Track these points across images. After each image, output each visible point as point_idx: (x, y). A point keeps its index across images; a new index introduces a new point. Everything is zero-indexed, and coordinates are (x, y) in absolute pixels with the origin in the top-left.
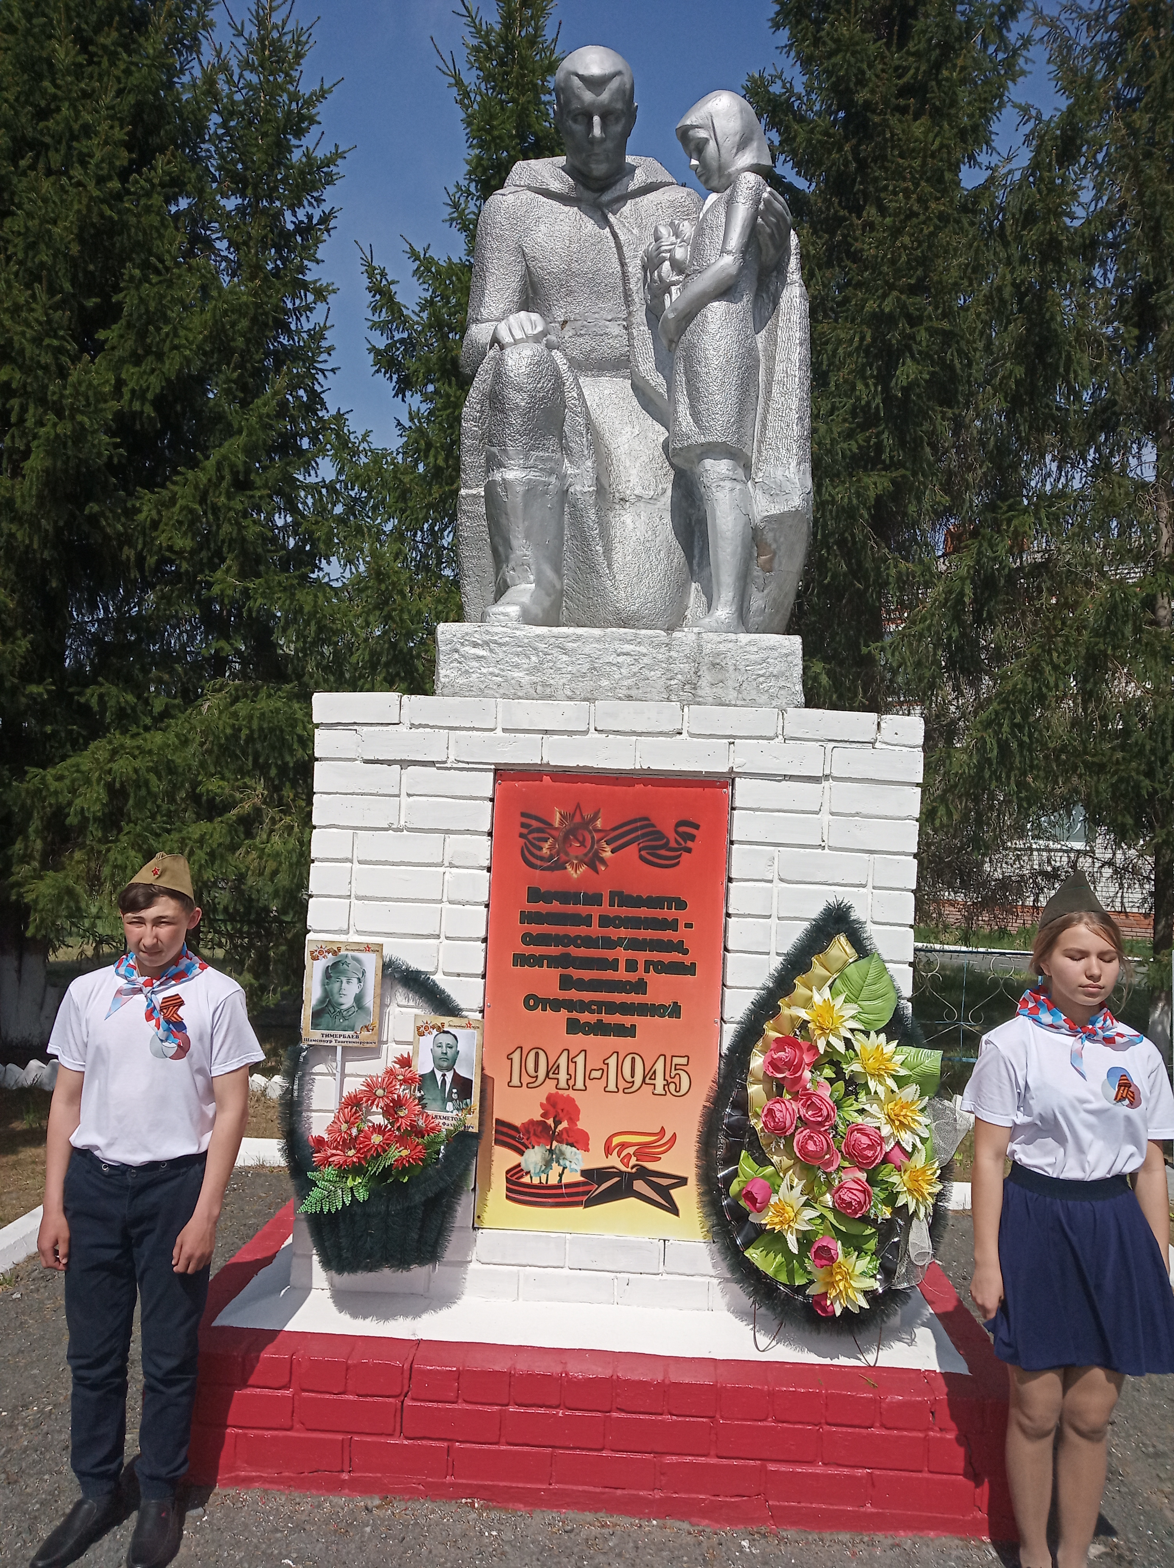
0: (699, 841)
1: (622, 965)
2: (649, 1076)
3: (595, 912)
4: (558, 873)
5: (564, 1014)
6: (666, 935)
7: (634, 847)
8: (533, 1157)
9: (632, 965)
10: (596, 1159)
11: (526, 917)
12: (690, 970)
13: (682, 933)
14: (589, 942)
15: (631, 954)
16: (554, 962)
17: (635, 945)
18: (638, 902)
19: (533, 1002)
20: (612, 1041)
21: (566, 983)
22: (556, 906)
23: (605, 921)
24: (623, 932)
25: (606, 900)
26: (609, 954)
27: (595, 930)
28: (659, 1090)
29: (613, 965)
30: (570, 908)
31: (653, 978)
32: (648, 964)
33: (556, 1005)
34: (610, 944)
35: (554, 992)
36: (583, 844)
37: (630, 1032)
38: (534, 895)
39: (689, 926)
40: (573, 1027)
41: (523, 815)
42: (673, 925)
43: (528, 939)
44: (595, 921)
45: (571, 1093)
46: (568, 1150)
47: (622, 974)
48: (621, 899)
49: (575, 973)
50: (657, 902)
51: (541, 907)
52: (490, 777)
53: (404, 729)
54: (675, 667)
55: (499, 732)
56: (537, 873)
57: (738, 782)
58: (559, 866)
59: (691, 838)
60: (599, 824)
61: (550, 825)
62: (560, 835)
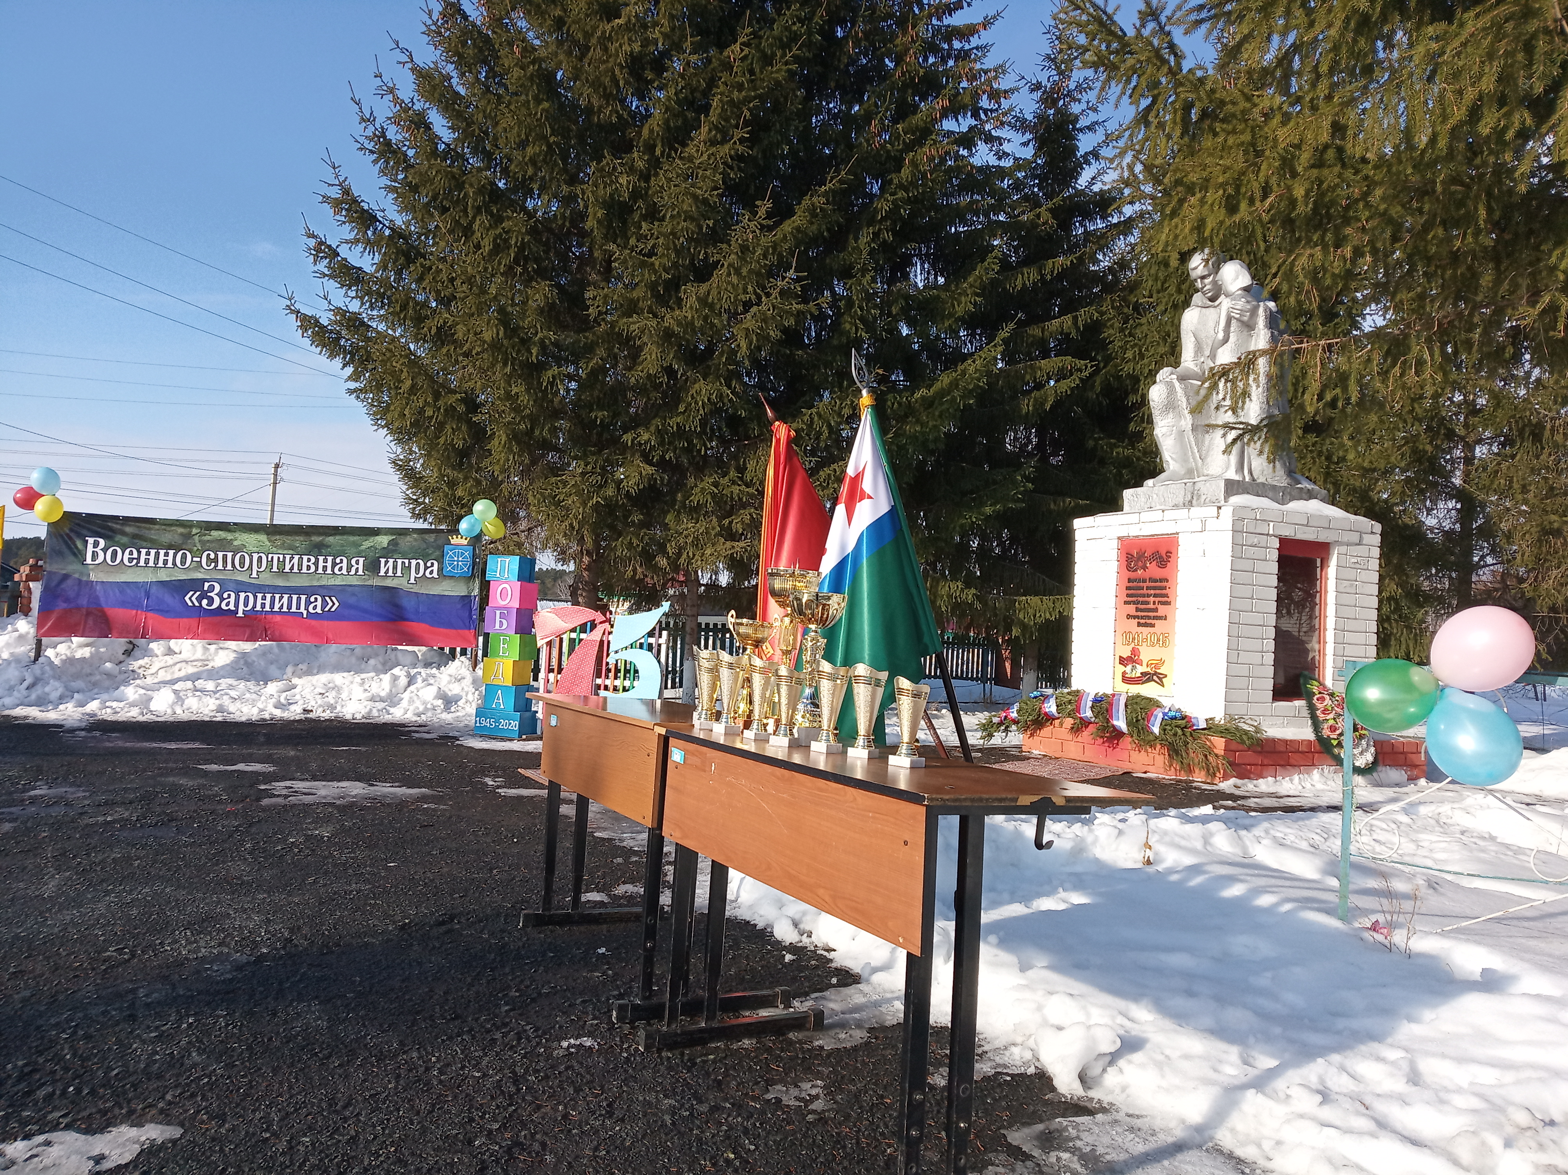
1: (1152, 603)
2: (1158, 640)
3: (1145, 585)
4: (1135, 573)
5: (1136, 620)
6: (1164, 592)
7: (1155, 562)
9: (1154, 603)
10: (1145, 668)
11: (1127, 588)
12: (1169, 603)
13: (1167, 591)
14: (1143, 596)
15: (1154, 599)
16: (1134, 603)
17: (1155, 596)
18: (1156, 581)
19: (1129, 617)
20: (1149, 629)
21: (1137, 610)
22: (1135, 584)
23: (1147, 588)
24: (1152, 592)
25: (1148, 581)
26: (1148, 599)
27: (1145, 591)
28: (1161, 645)
29: (1148, 603)
30: (1139, 584)
31: (1160, 607)
32: (1159, 602)
33: (1135, 617)
34: (1149, 596)
35: (1134, 613)
36: (1142, 562)
37: (1154, 626)
38: (1129, 580)
39: (1169, 588)
40: (1139, 624)
41: (1126, 553)
42: (1165, 588)
43: (1127, 595)
44: (1145, 588)
45: (1138, 647)
46: (1138, 666)
47: (1152, 606)
48: (1152, 580)
49: (1140, 606)
50: (1161, 580)
51: (1131, 584)
52: (1117, 541)
53: (1095, 528)
54: (1186, 496)
55: (1118, 526)
56: (1130, 573)
57: (1180, 535)
58: (1136, 570)
59: (1170, 557)
60: (1146, 555)
61: (1133, 556)
62: (1136, 559)
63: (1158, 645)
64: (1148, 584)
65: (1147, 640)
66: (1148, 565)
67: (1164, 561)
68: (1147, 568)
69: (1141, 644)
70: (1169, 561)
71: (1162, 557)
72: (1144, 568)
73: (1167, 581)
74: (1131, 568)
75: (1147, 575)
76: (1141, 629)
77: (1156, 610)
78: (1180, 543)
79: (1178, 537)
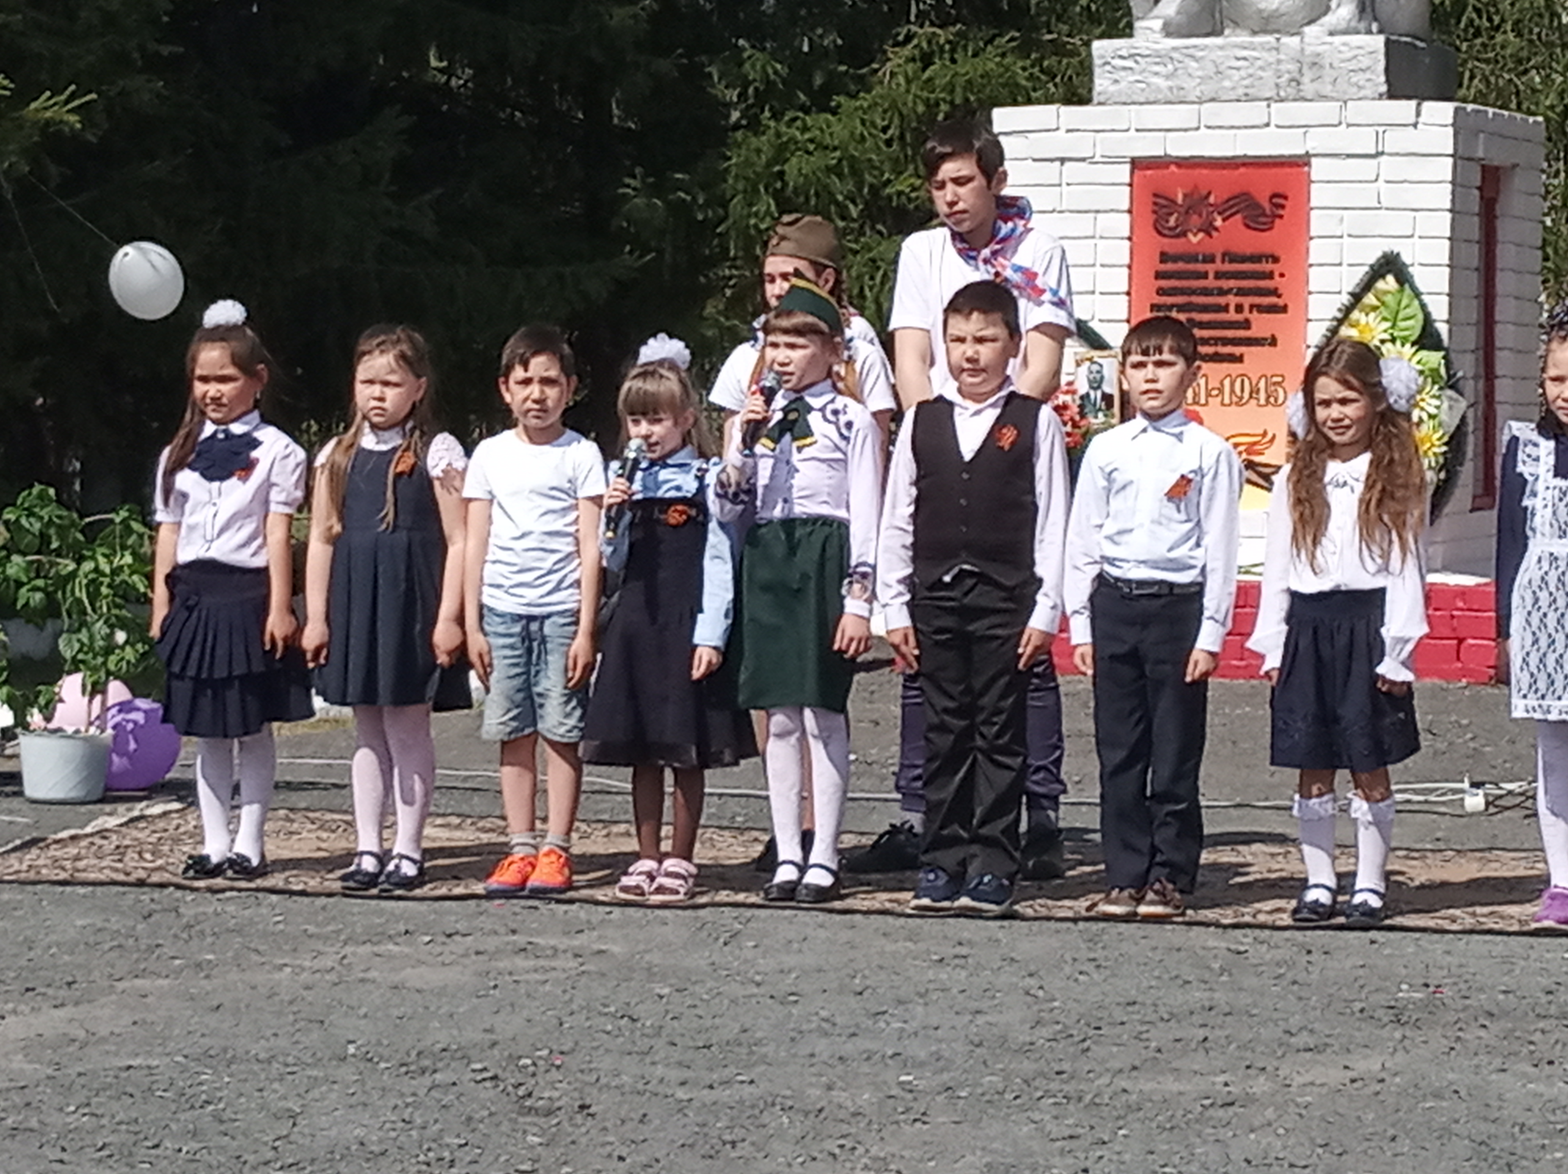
0: (1287, 209)
1: (1232, 308)
2: (1254, 392)
3: (1210, 268)
4: (1183, 240)
7: (1238, 217)
9: (1239, 308)
11: (1159, 275)
12: (1284, 309)
13: (1277, 282)
14: (1206, 292)
15: (1239, 299)
17: (1241, 292)
18: (1244, 259)
20: (1226, 367)
22: (1181, 266)
23: (1218, 275)
24: (1232, 283)
25: (1218, 259)
26: (1222, 300)
27: (1210, 282)
28: (1262, 402)
29: (1225, 309)
30: (1191, 267)
31: (1255, 316)
32: (1252, 307)
34: (1222, 292)
36: (1200, 215)
37: (1240, 359)
38: (1164, 257)
39: (1282, 275)
41: (1155, 195)
43: (1161, 292)
44: (1211, 275)
45: (1197, 408)
47: (1232, 315)
48: (1230, 257)
50: (1256, 258)
51: (1170, 266)
52: (1127, 168)
53: (1061, 133)
54: (1283, 67)
55: (1132, 132)
56: (1166, 240)
57: (1314, 161)
58: (1184, 234)
59: (1283, 207)
60: (1212, 200)
61: (1174, 202)
62: (1182, 210)
63: (1253, 402)
64: (1219, 265)
65: (1221, 391)
66: (1219, 222)
67: (1264, 215)
68: (1216, 229)
69: (1203, 401)
70: (1281, 217)
71: (1258, 206)
72: (1208, 229)
73: (1276, 260)
74: (1170, 229)
75: (1217, 245)
78: (1314, 177)
79: (1308, 164)
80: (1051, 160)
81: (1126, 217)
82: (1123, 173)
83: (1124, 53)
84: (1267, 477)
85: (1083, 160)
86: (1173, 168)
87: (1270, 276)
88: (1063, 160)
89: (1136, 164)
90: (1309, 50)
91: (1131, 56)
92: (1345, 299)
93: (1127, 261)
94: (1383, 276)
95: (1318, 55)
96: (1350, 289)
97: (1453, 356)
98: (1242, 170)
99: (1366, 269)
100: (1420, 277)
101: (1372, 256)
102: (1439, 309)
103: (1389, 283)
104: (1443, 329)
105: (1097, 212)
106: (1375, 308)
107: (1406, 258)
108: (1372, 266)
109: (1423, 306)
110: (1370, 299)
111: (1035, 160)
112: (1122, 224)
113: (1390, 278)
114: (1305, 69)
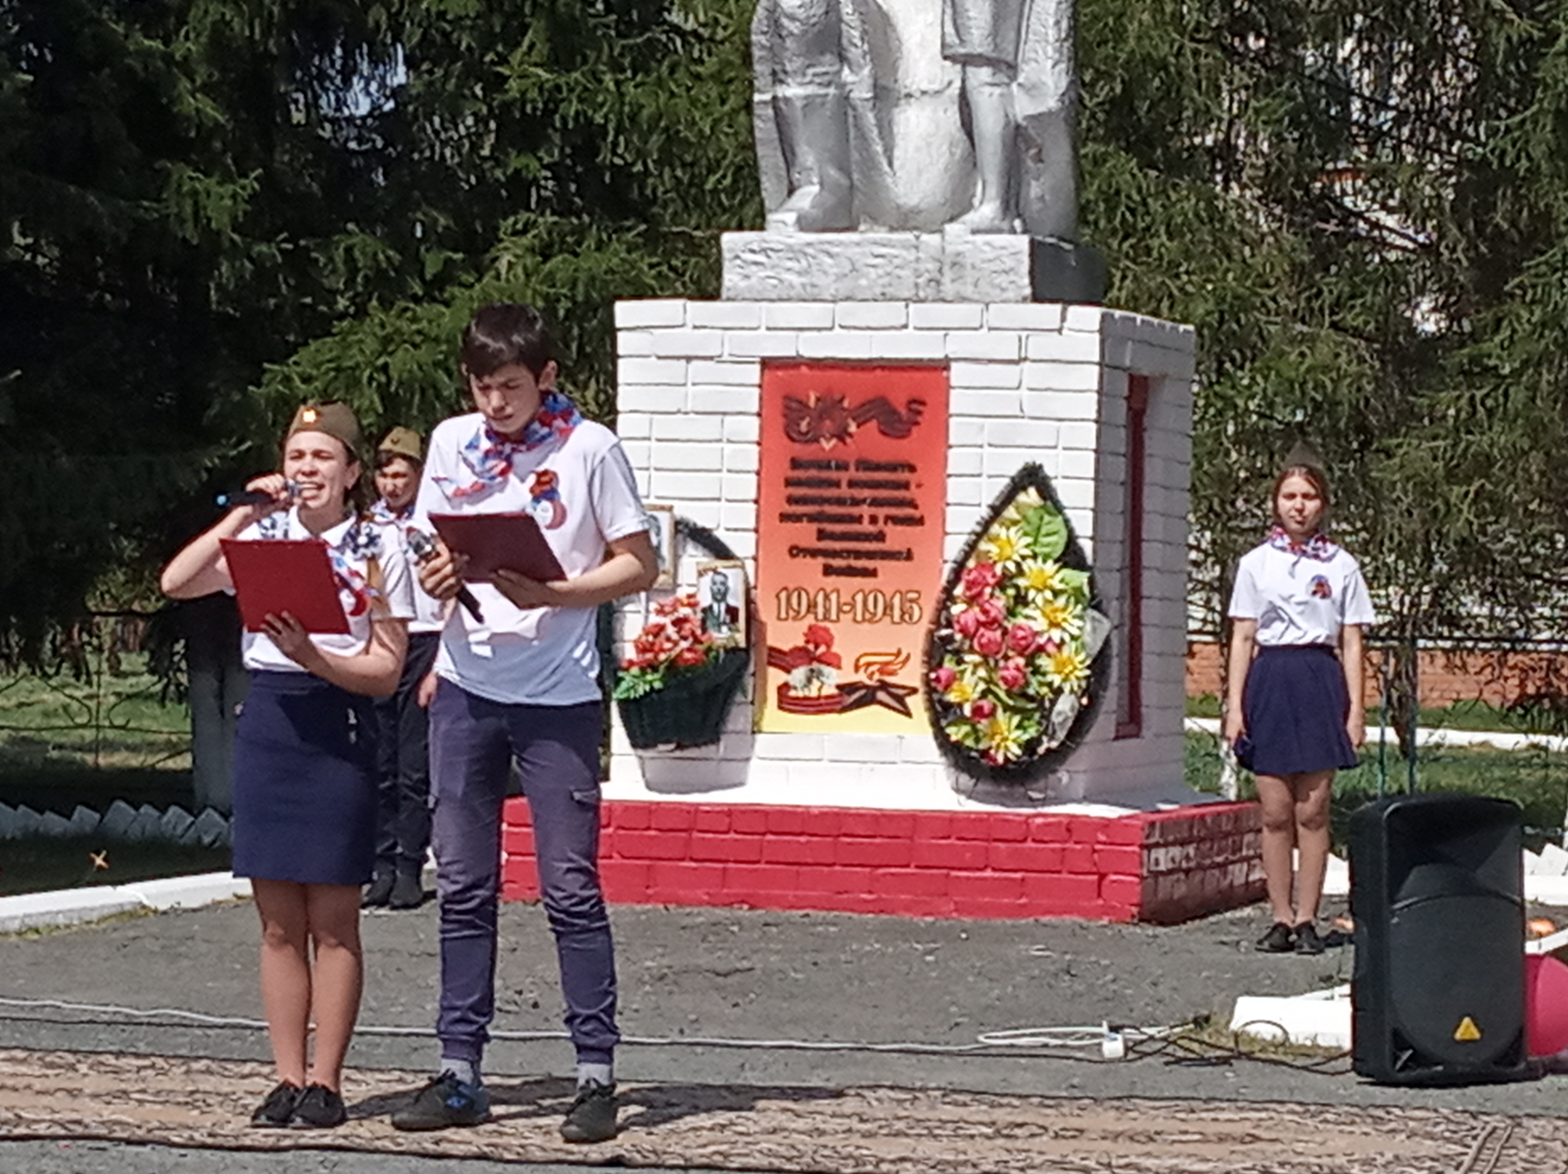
0: (926, 416)
1: (866, 520)
2: (888, 608)
3: (844, 477)
4: (814, 446)
5: (821, 561)
6: (903, 494)
7: (874, 423)
8: (798, 675)
9: (873, 520)
10: (848, 676)
11: (788, 483)
12: (920, 521)
13: (913, 492)
14: (840, 501)
15: (874, 510)
16: (812, 518)
17: (876, 502)
18: (878, 467)
19: (795, 551)
20: (858, 582)
21: (822, 535)
22: (813, 473)
23: (852, 484)
24: (867, 493)
25: (852, 468)
26: (855, 511)
27: (844, 491)
28: (897, 618)
29: (859, 519)
30: (825, 474)
31: (890, 530)
32: (888, 518)
33: (814, 553)
34: (856, 502)
35: (813, 543)
36: (834, 420)
37: (873, 573)
38: (795, 464)
39: (919, 486)
40: (828, 571)
41: (786, 398)
43: (791, 500)
44: (844, 484)
45: (827, 624)
46: (826, 669)
47: (866, 527)
48: (864, 465)
49: (829, 527)
50: (894, 467)
51: (801, 474)
52: (757, 368)
53: (688, 330)
54: (922, 267)
55: (763, 331)
56: (797, 446)
57: (954, 366)
58: (816, 440)
59: (919, 413)
60: (846, 404)
61: (807, 406)
62: (815, 414)
63: (887, 619)
64: (852, 474)
65: (853, 606)
66: (853, 428)
67: (900, 420)
68: (851, 435)
69: (834, 617)
70: (917, 423)
71: (894, 412)
72: (842, 435)
73: (912, 469)
74: (800, 433)
75: (851, 451)
76: (833, 581)
77: (880, 537)
78: (953, 382)
79: (947, 368)
80: (678, 358)
81: (756, 421)
82: (753, 373)
83: (755, 247)
84: (900, 699)
85: (711, 358)
86: (804, 369)
87: (906, 486)
88: (689, 359)
89: (766, 363)
90: (949, 249)
91: (764, 251)
92: (984, 512)
93: (755, 466)
94: (1024, 489)
95: (958, 254)
96: (990, 501)
97: (1098, 576)
98: (879, 373)
99: (1006, 481)
100: (1064, 491)
101: (1014, 468)
102: (1083, 525)
103: (1030, 497)
104: (1087, 546)
105: (725, 414)
106: (1015, 523)
107: (1049, 471)
108: (1013, 479)
109: (1067, 522)
110: (1011, 512)
111: (659, 358)
112: (751, 427)
113: (1032, 491)
114: (946, 269)
